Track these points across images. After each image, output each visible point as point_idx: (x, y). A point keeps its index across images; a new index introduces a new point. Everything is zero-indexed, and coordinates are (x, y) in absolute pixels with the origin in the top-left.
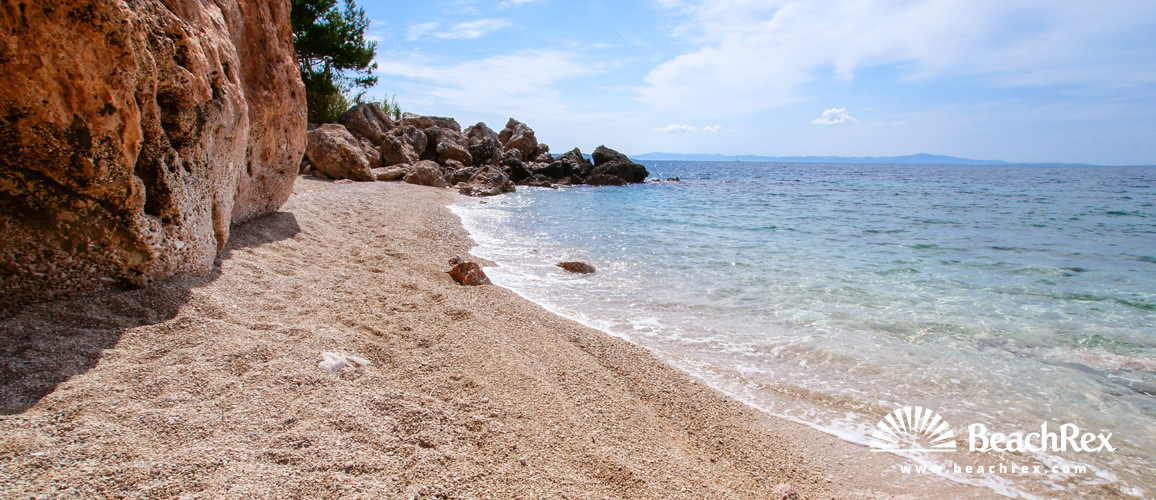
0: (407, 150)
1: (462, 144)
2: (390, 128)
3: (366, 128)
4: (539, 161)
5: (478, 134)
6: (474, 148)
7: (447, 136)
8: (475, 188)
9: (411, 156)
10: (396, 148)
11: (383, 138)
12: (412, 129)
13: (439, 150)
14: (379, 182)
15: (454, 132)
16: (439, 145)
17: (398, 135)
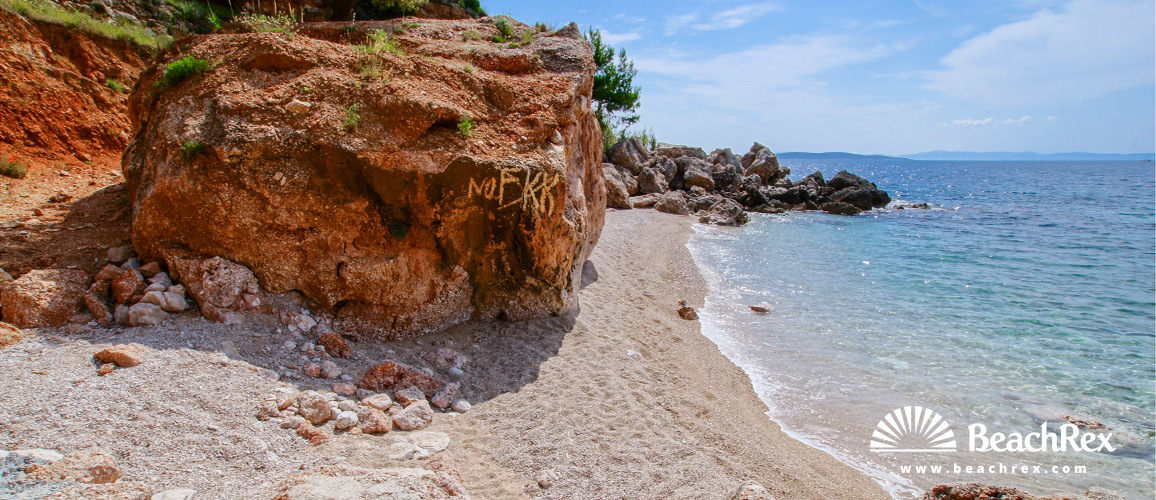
0: (659, 179)
1: (707, 171)
2: (646, 159)
3: (627, 160)
4: (778, 186)
5: (722, 160)
6: (717, 175)
7: (694, 165)
8: (712, 218)
9: (662, 184)
10: (650, 178)
11: (641, 168)
12: (665, 160)
13: (685, 178)
14: (634, 209)
15: (700, 161)
16: (686, 173)
17: (653, 165)
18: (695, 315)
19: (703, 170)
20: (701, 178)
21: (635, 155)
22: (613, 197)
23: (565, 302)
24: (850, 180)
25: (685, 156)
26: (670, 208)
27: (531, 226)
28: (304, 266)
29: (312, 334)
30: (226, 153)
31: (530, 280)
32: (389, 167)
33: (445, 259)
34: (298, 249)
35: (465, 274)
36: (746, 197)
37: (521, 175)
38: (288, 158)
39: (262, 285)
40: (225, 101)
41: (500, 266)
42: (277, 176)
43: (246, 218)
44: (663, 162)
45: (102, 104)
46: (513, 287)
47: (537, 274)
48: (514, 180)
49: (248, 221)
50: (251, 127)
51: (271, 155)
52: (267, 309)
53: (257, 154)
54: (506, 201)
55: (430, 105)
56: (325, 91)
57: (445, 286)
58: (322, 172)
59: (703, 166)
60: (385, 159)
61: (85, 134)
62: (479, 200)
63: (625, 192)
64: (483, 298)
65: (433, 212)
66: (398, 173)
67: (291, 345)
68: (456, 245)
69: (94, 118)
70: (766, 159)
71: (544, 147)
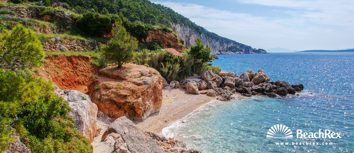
0: (214, 84)
2: (213, 77)
3: (205, 78)
6: (237, 82)
7: (229, 79)
9: (214, 86)
10: (211, 84)
11: (209, 80)
13: (225, 83)
14: (200, 95)
16: (225, 82)
17: (214, 80)
18: (167, 122)
19: (232, 81)
20: (230, 84)
21: (209, 76)
22: (193, 91)
23: (142, 118)
24: (284, 85)
25: (226, 76)
26: (210, 95)
27: (135, 108)
28: (109, 112)
29: (109, 120)
30: (102, 100)
31: (136, 115)
32: (118, 102)
33: (125, 112)
34: (108, 110)
35: (128, 114)
37: (134, 103)
38: (108, 100)
39: (104, 114)
40: (102, 93)
41: (132, 113)
42: (107, 102)
43: (103, 107)
44: (218, 78)
45: (78, 75)
46: (135, 116)
47: (137, 114)
50: (104, 97)
51: (106, 100)
52: (104, 117)
54: (132, 105)
55: (124, 94)
56: (112, 92)
58: (111, 102)
59: (232, 79)
61: (75, 82)
62: (129, 105)
63: (197, 90)
64: (131, 117)
65: (123, 107)
67: (107, 121)
68: (127, 110)
70: (259, 76)
71: (138, 99)
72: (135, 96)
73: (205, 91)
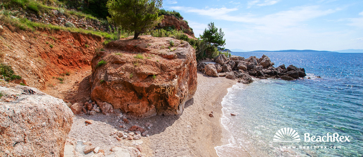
0: (229, 67)
1: (245, 65)
2: (226, 61)
3: (220, 61)
4: (268, 69)
5: (251, 61)
6: (248, 66)
7: (241, 63)
8: (242, 81)
9: (230, 69)
10: (226, 67)
11: (224, 64)
12: (232, 61)
13: (237, 67)
14: (219, 77)
15: (243, 61)
16: (238, 65)
17: (228, 63)
18: (213, 116)
19: (244, 64)
20: (243, 67)
21: (222, 60)
22: (213, 73)
23: (178, 112)
24: (293, 68)
25: (238, 60)
26: (230, 77)
27: (168, 97)
28: (121, 104)
29: (122, 118)
30: (108, 83)
31: (169, 108)
32: (138, 86)
33: (150, 103)
34: (120, 101)
35: (154, 106)
36: (256, 73)
37: (165, 87)
38: (119, 83)
39: (113, 107)
40: (108, 72)
41: (162, 105)
42: (117, 87)
43: (111, 95)
44: (231, 62)
45: (84, 54)
46: (165, 109)
47: (170, 107)
48: (164, 88)
49: (111, 96)
50: (113, 78)
51: (116, 83)
52: (114, 112)
53: (113, 83)
54: (162, 92)
55: (147, 73)
56: (127, 69)
57: (150, 109)
58: (125, 86)
59: (244, 63)
60: (137, 85)
61: (81, 61)
62: (156, 92)
63: (216, 72)
64: (159, 111)
65: (147, 95)
66: (139, 87)
67: (118, 121)
68: (152, 101)
69: (83, 57)
70: (266, 60)
71: (172, 80)
72: (167, 76)
73: (223, 74)
